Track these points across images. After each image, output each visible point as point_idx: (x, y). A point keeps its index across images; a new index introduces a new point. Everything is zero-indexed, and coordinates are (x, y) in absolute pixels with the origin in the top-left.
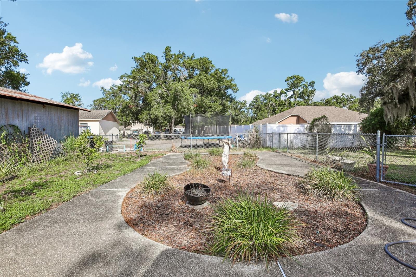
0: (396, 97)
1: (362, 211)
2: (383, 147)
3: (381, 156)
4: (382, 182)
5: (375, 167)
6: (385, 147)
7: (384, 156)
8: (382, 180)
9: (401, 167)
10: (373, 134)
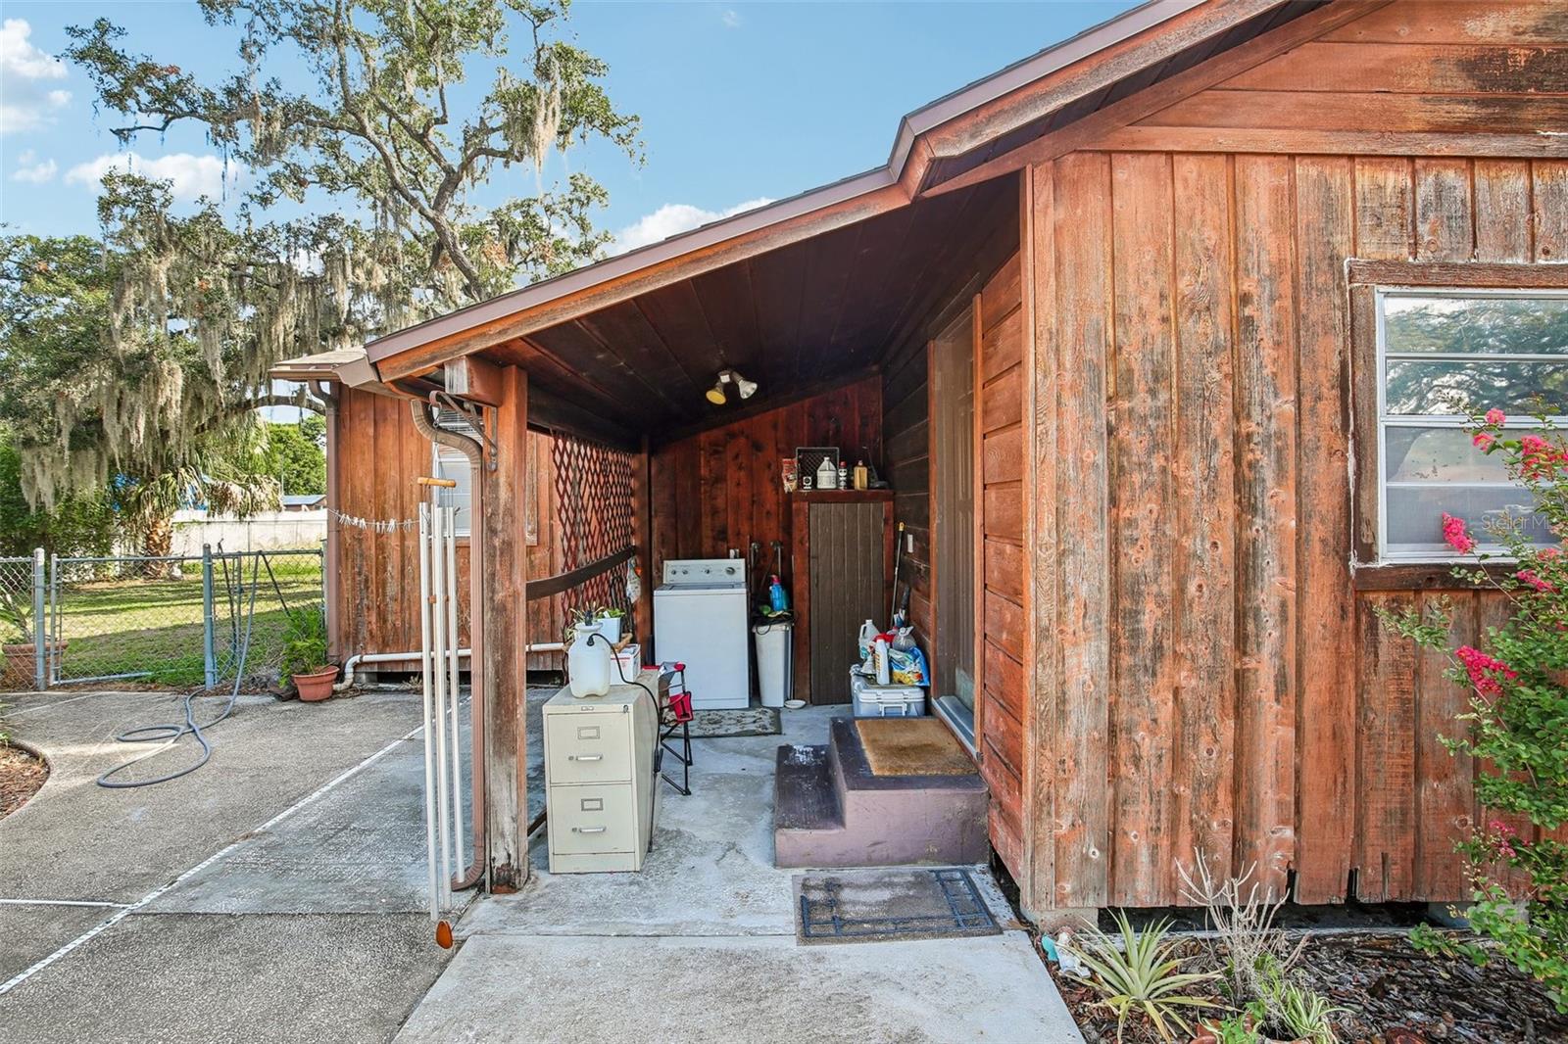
0: (67, 428)
1: (25, 756)
2: (53, 592)
3: (48, 620)
4: (53, 688)
5: (30, 650)
6: (58, 591)
7: (58, 618)
8: (53, 682)
9: (92, 642)
10: (21, 559)
